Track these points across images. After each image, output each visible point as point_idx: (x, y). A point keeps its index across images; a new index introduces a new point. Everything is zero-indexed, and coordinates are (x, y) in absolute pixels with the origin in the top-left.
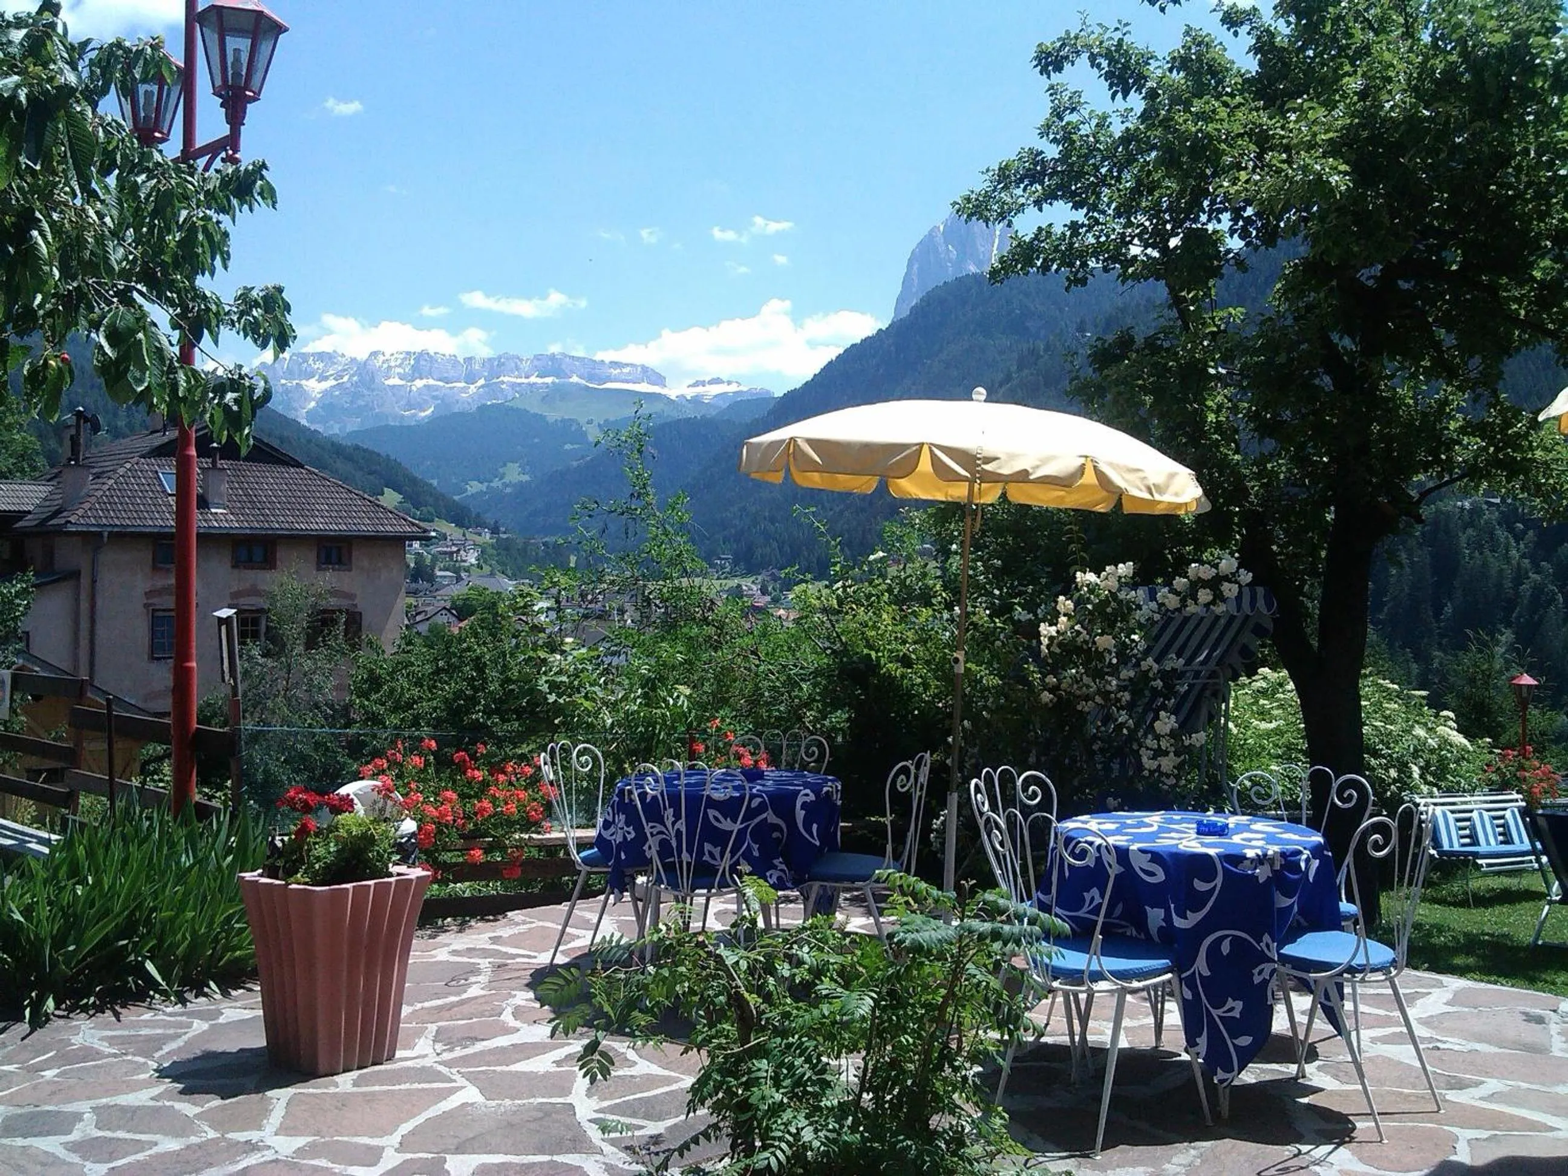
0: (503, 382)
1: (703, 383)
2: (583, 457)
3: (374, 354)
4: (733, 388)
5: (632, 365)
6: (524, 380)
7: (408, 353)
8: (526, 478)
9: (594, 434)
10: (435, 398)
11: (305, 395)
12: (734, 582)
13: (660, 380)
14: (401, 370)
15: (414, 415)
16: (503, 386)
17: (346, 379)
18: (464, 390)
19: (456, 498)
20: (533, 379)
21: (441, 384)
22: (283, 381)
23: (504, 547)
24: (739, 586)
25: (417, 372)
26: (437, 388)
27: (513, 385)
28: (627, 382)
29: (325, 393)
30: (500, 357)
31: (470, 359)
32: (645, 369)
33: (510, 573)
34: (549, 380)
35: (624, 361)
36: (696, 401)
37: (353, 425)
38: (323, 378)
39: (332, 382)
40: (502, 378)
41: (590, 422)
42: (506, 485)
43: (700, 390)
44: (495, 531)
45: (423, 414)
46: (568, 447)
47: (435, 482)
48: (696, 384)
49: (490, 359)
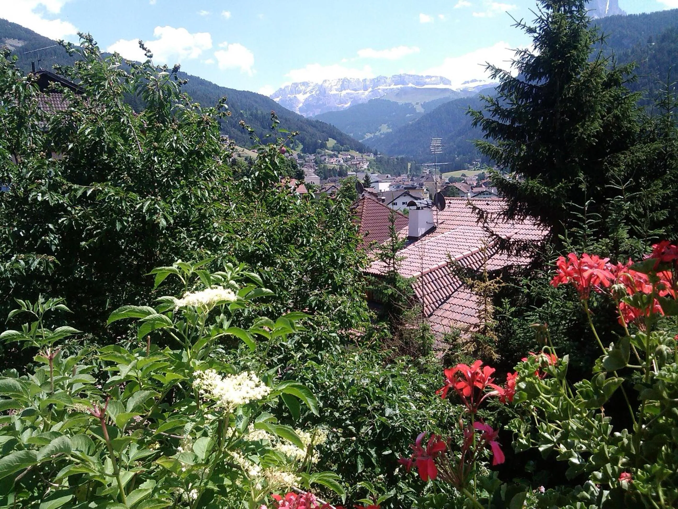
0: (379, 89)
1: (468, 82)
2: (414, 120)
3: (325, 81)
4: (482, 83)
5: (436, 77)
6: (389, 87)
7: (339, 79)
8: (390, 130)
9: (420, 110)
10: (350, 98)
11: (298, 101)
12: (481, 172)
13: (448, 82)
14: (336, 87)
15: (343, 106)
16: (380, 91)
17: (314, 93)
18: (363, 94)
19: (360, 141)
20: (393, 86)
21: (353, 92)
22: (289, 96)
23: (379, 161)
24: (483, 173)
25: (343, 88)
26: (351, 94)
27: (384, 90)
28: (434, 84)
29: (306, 100)
30: (377, 78)
31: (365, 79)
32: (441, 78)
33: (381, 172)
34: (399, 86)
35: (432, 75)
36: (465, 91)
37: (318, 112)
38: (305, 93)
39: (308, 95)
40: (379, 87)
41: (417, 104)
42: (381, 134)
43: (467, 85)
44: (375, 154)
45: (346, 106)
46: (408, 115)
47: (352, 135)
48: (465, 83)
49: (373, 79)
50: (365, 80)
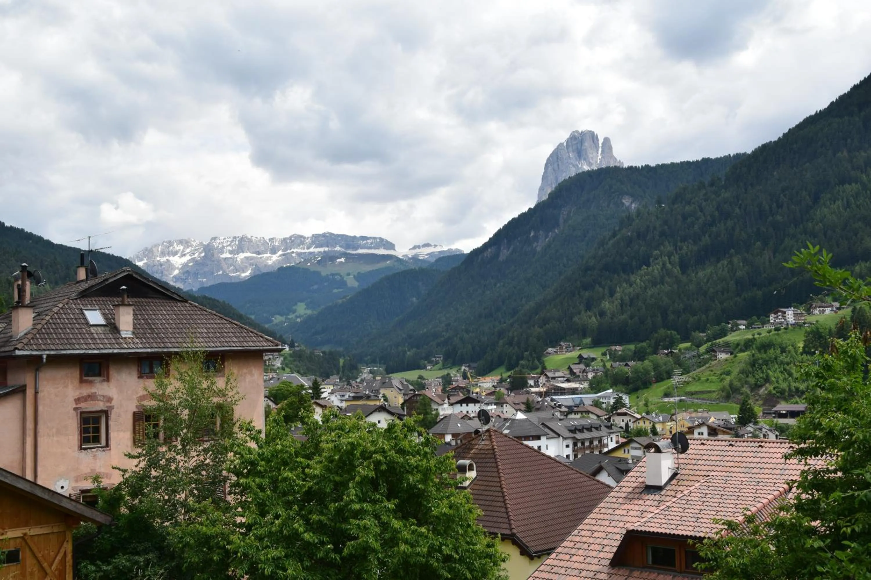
0: (293, 252)
1: (419, 247)
2: (344, 297)
3: (214, 239)
4: (439, 249)
5: (374, 238)
6: (306, 251)
7: (235, 237)
8: (309, 312)
9: (352, 282)
10: (251, 264)
11: (170, 266)
12: (445, 372)
13: (390, 246)
14: (230, 248)
15: (239, 275)
16: (294, 255)
17: (196, 255)
18: (268, 258)
19: (267, 326)
20: (312, 250)
21: (254, 255)
22: (158, 259)
23: (297, 356)
24: (448, 374)
25: (240, 249)
26: (252, 258)
27: (299, 254)
28: (370, 248)
29: (185, 265)
30: (291, 237)
31: (273, 239)
32: (381, 240)
33: (302, 372)
34: (321, 250)
35: (369, 236)
36: (415, 258)
37: (205, 281)
38: (183, 255)
39: (188, 258)
40: (292, 250)
41: (348, 274)
42: (297, 317)
43: (417, 251)
44: (291, 346)
45: (243, 275)
46: (335, 291)
47: (253, 317)
48: (415, 248)
49: (285, 239)
50: (271, 240)
